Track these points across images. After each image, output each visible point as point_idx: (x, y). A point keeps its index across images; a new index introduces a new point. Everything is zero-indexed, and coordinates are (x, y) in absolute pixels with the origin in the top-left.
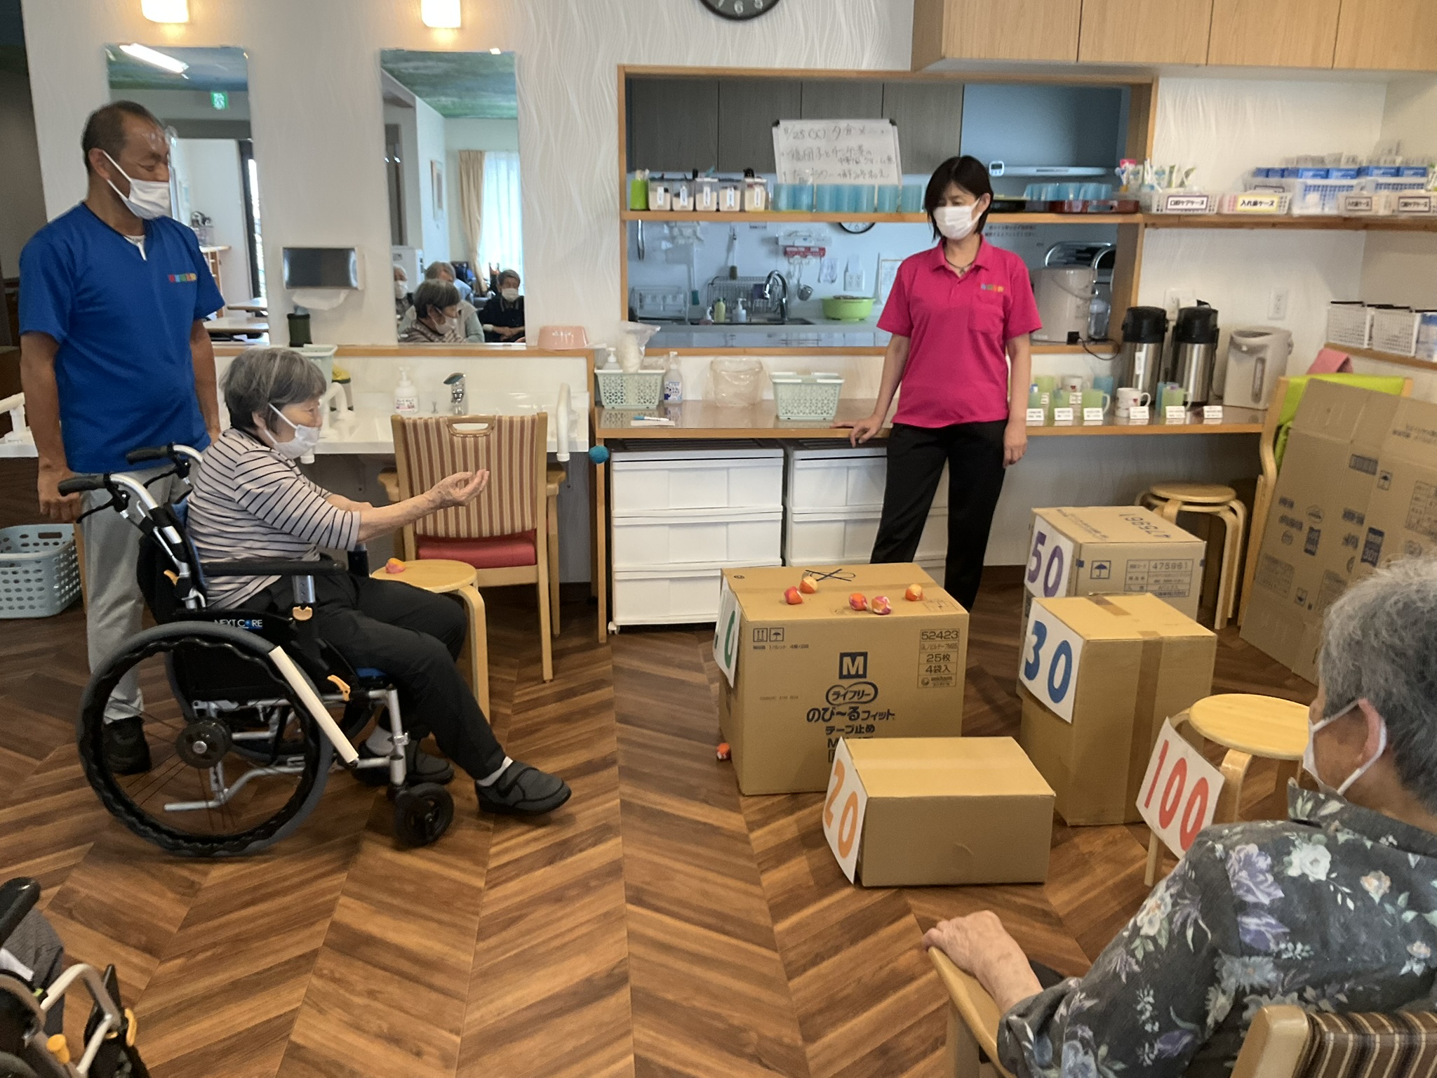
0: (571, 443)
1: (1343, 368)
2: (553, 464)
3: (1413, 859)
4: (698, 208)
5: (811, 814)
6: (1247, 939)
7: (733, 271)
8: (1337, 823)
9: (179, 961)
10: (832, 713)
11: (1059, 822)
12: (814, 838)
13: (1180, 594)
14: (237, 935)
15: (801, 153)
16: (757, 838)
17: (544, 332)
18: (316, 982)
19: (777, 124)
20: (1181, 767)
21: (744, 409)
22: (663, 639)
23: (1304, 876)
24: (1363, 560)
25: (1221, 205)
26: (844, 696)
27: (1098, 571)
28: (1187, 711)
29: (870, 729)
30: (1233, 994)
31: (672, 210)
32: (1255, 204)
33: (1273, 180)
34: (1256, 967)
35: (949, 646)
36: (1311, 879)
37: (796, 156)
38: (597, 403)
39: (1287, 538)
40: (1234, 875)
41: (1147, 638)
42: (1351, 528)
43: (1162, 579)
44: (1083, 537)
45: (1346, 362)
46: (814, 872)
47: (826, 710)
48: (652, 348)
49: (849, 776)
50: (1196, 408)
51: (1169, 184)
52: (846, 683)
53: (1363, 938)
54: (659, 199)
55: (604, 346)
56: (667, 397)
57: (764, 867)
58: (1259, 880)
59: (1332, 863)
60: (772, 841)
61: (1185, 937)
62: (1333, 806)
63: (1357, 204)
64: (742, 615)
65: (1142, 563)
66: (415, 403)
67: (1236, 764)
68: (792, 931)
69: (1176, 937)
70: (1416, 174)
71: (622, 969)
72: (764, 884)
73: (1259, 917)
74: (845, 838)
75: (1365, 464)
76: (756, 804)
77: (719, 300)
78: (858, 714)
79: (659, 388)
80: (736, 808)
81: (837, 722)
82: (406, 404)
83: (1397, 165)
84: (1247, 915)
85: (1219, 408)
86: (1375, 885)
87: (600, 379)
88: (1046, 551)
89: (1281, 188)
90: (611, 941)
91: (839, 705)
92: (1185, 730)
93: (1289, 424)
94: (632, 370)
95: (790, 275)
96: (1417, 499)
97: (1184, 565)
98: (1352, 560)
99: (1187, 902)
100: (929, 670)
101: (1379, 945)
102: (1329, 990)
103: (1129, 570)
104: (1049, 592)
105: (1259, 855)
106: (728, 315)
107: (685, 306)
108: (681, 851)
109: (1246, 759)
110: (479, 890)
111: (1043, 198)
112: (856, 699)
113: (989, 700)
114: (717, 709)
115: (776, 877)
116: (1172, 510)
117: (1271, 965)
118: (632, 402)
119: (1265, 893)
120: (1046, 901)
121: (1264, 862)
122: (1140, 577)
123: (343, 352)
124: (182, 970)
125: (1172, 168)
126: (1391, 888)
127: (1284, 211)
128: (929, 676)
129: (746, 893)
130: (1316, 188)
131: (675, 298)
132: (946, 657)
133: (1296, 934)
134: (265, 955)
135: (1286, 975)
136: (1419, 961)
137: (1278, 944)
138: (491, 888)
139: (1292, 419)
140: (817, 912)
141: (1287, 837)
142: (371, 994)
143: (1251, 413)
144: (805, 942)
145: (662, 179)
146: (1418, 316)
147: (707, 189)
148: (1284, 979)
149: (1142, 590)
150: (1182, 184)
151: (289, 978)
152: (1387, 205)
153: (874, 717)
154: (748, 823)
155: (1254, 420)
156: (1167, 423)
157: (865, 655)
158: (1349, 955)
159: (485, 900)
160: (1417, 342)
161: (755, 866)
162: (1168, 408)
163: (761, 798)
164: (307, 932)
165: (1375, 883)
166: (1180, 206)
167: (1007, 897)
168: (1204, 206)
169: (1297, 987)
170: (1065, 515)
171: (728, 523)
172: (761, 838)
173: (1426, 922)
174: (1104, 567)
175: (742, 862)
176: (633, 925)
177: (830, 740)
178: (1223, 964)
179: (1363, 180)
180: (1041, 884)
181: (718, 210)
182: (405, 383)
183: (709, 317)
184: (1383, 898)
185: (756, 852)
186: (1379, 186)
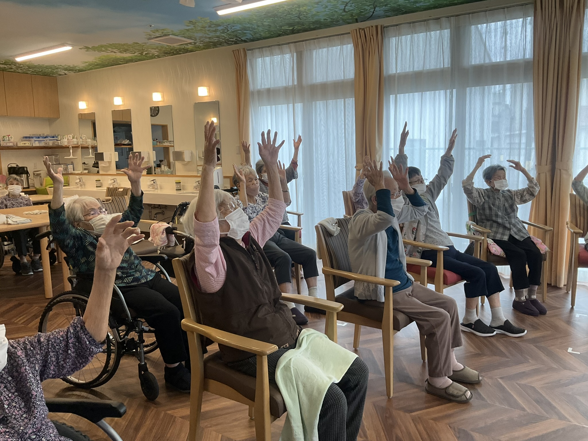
25: (17, 144)
32: (25, 144)
33: (28, 139)
63: (46, 144)
70: (56, 137)
83: (52, 136)
89: (30, 141)
127: (31, 146)
130: (37, 141)
152: (51, 144)
166: (7, 145)
168: (13, 145)
179: (47, 139)
186: (50, 140)
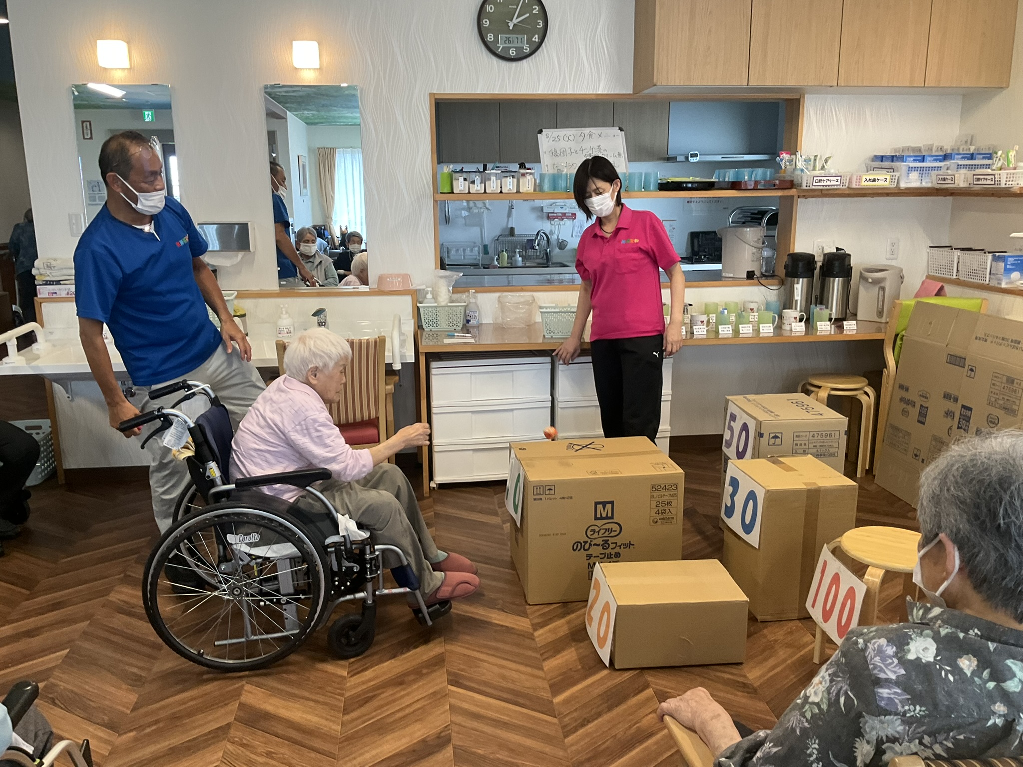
0: (402, 356)
1: (940, 293)
2: (390, 371)
3: (992, 646)
4: (487, 191)
5: (578, 617)
6: (882, 704)
7: (512, 229)
8: (939, 622)
9: (131, 734)
10: (590, 545)
11: (752, 619)
12: (579, 635)
13: (832, 455)
14: (174, 713)
15: (558, 152)
16: (540, 636)
17: (381, 279)
18: (230, 747)
19: (541, 132)
20: (836, 579)
21: (523, 328)
22: (469, 492)
23: (918, 659)
24: (958, 428)
25: (850, 182)
26: (599, 532)
27: (773, 440)
28: (838, 540)
29: (618, 555)
30: (875, 742)
31: (469, 193)
32: (874, 180)
33: (886, 164)
34: (889, 723)
35: (671, 496)
36: (923, 661)
37: (554, 153)
38: (419, 327)
39: (905, 413)
40: (871, 660)
41: (809, 487)
42: (950, 405)
43: (818, 445)
44: (762, 416)
45: (942, 288)
46: (581, 659)
47: (586, 542)
48: (458, 288)
49: (604, 589)
50: (838, 322)
51: (814, 169)
52: (600, 523)
53: (961, 701)
54: (460, 185)
55: (423, 287)
56: (468, 321)
57: (545, 657)
58: (888, 662)
59: (937, 649)
60: (551, 638)
61: (839, 703)
62: (937, 611)
63: (944, 180)
64: (525, 477)
65: (804, 434)
66: (292, 329)
67: (874, 576)
68: (566, 702)
69: (833, 703)
70: (984, 158)
71: (448, 732)
72: (545, 669)
73: (889, 688)
74: (602, 635)
75: (957, 360)
76: (538, 610)
77: (503, 251)
78: (609, 545)
79: (462, 316)
80: (524, 614)
81: (595, 551)
82: (285, 330)
83: (971, 152)
84: (881, 687)
85: (854, 322)
86: (967, 664)
87: (422, 310)
88: (737, 426)
89: (892, 169)
90: (439, 712)
91: (595, 539)
92: (838, 552)
93: (903, 333)
94: (443, 304)
95: (552, 233)
96: (994, 384)
97: (833, 435)
98: (950, 428)
99: (840, 679)
100: (658, 513)
101: (972, 705)
102: (940, 738)
103: (795, 439)
104: (741, 455)
105: (887, 645)
106: (510, 261)
107: (479, 256)
108: (485, 646)
109: (881, 573)
110: (343, 678)
111: (727, 179)
112: (606, 534)
113: (700, 532)
114: (509, 543)
115: (553, 664)
116: (823, 394)
117: (899, 722)
118: (443, 325)
119: (892, 672)
120: (745, 676)
121: (891, 650)
122: (803, 442)
123: (241, 295)
124: (136, 739)
125: (816, 156)
126: (978, 666)
127: (893, 186)
128: (658, 517)
129: (533, 676)
130: (916, 169)
131: (472, 250)
132: (669, 503)
133: (916, 699)
134: (195, 728)
135: (910, 728)
136: (1000, 716)
137: (903, 707)
138: (351, 676)
139: (905, 329)
140: (583, 688)
141: (906, 633)
142: (269, 755)
143: (877, 325)
144: (576, 710)
145: (461, 171)
146: (990, 256)
147: (493, 178)
148: (908, 731)
149: (805, 453)
150: (823, 168)
151: (210, 745)
152: (966, 179)
153: (620, 546)
154: (532, 625)
155: (879, 330)
156: (818, 334)
157: (612, 503)
158: (952, 713)
159: (348, 685)
160: (990, 274)
161: (538, 656)
162: (818, 323)
163: (543, 606)
164: (223, 711)
165: (967, 662)
166: (822, 183)
167: (719, 674)
168: (838, 183)
169: (919, 735)
170: (749, 401)
171: (512, 410)
172: (543, 635)
173: (1003, 689)
174: (777, 437)
175: (530, 653)
176: (453, 701)
177: (589, 564)
178: (866, 722)
179: (948, 163)
180: (741, 664)
181: (501, 192)
182: (284, 316)
183: (496, 263)
184: (973, 673)
185: (539, 645)
186: (959, 167)
